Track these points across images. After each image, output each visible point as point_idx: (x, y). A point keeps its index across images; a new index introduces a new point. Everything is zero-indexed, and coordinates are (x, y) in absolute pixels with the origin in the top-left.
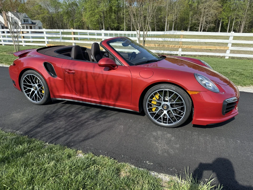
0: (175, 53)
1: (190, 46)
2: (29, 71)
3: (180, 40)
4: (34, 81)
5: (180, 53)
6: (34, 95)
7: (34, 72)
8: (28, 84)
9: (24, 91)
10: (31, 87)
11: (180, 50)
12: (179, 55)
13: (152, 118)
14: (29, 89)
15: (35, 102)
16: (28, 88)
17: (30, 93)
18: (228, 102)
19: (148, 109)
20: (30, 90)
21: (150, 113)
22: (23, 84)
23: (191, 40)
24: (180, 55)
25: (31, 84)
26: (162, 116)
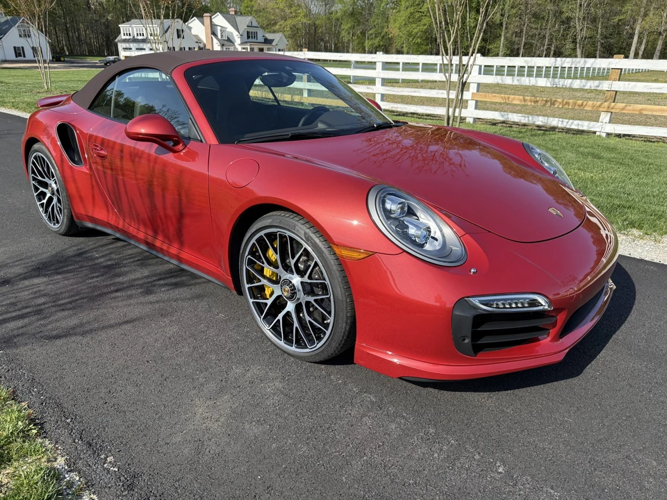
0: (585, 125)
1: (640, 107)
2: (36, 146)
3: (605, 85)
4: (46, 170)
5: (603, 126)
6: (50, 209)
7: (44, 148)
8: (40, 178)
9: (35, 194)
10: (46, 185)
11: (605, 117)
12: (598, 134)
13: (260, 320)
14: (42, 191)
15: (52, 225)
16: (41, 189)
17: (45, 201)
18: (481, 309)
19: (248, 288)
20: (44, 194)
21: (253, 302)
22: (31, 178)
23: (645, 86)
24: (604, 135)
25: (44, 178)
26: (280, 317)
